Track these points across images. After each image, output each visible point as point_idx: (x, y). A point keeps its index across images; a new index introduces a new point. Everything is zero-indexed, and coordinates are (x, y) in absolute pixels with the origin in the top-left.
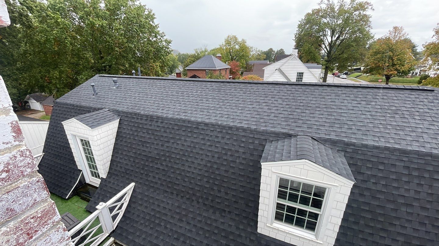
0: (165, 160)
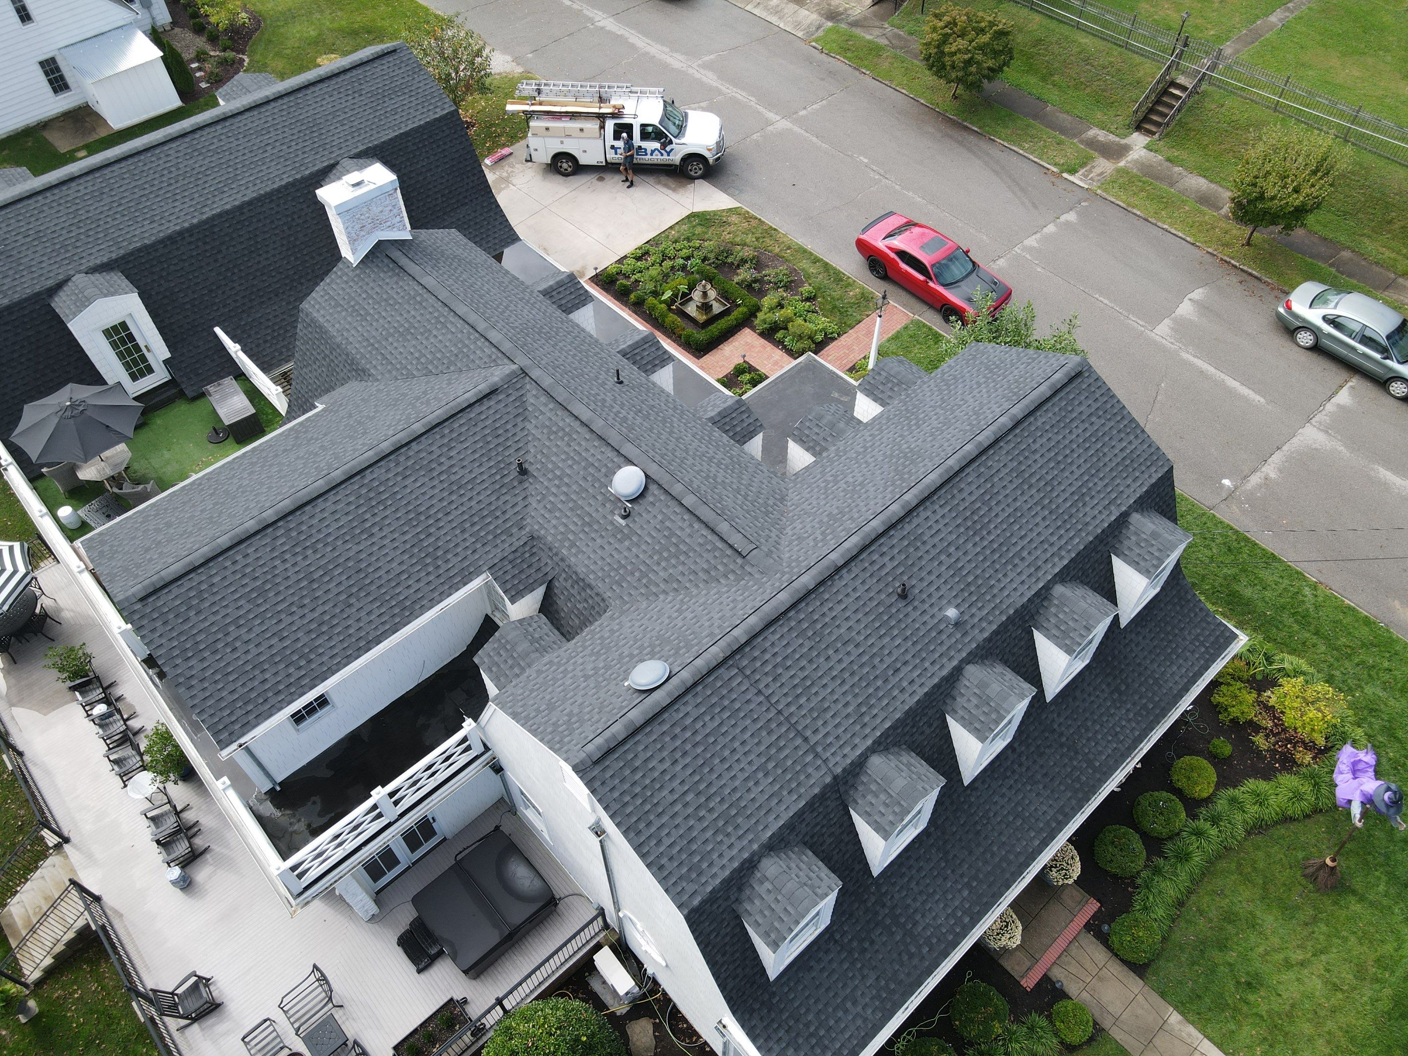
0: (233, 274)
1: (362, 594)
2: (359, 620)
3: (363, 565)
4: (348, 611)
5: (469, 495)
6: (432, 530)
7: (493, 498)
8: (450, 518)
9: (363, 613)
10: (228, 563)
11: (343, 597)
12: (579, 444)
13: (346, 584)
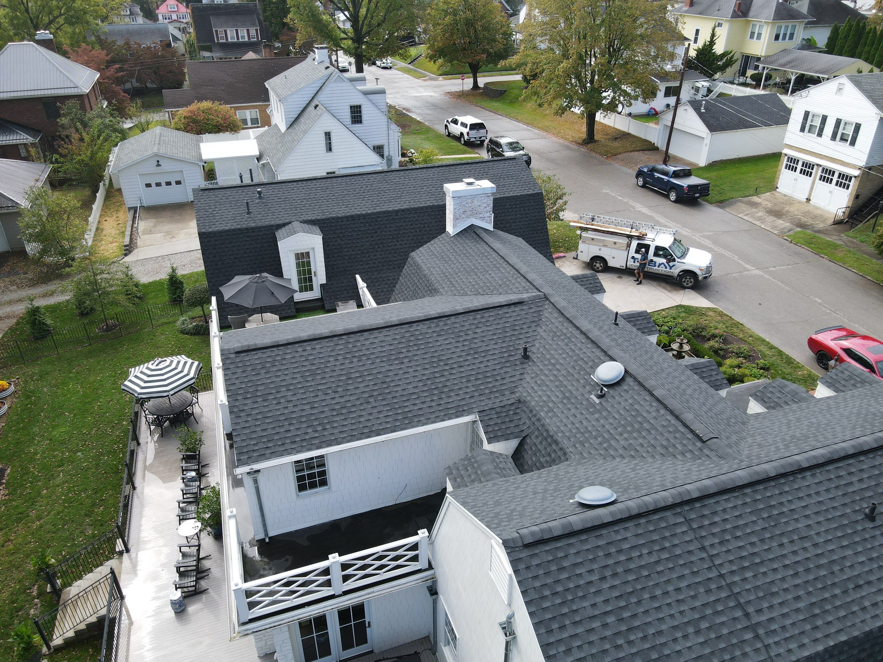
1: (380, 398)
2: (371, 414)
3: (388, 380)
4: (365, 406)
5: (481, 359)
6: (446, 373)
7: (498, 367)
8: (462, 370)
9: (375, 411)
10: (300, 349)
11: (367, 395)
12: (575, 345)
13: (371, 388)
